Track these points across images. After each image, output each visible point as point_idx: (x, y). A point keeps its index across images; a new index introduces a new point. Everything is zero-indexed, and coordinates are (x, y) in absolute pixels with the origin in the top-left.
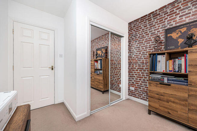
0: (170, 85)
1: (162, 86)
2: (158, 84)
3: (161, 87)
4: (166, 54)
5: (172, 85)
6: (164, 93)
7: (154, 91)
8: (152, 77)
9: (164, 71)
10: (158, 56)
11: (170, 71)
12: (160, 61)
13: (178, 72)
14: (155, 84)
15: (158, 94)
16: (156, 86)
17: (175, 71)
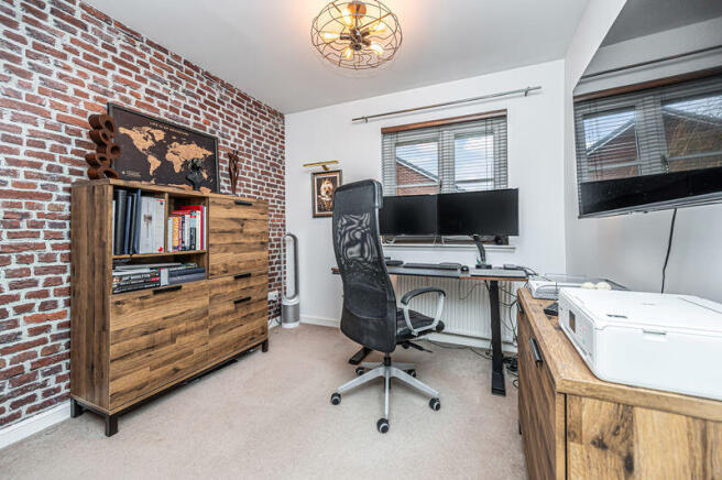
0: (179, 288)
1: (159, 301)
2: (146, 297)
3: (156, 303)
4: (167, 195)
5: (184, 286)
6: (165, 318)
7: (131, 329)
8: (121, 277)
9: (161, 250)
10: (145, 200)
11: (174, 248)
12: (150, 218)
13: (191, 249)
14: (138, 301)
15: (146, 333)
16: (142, 306)
17: (184, 248)
